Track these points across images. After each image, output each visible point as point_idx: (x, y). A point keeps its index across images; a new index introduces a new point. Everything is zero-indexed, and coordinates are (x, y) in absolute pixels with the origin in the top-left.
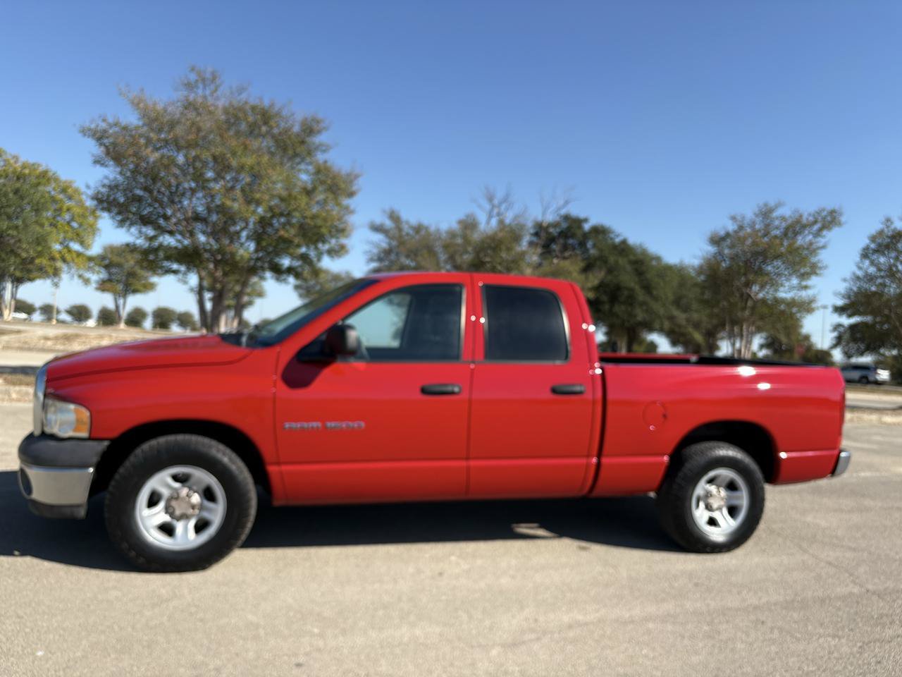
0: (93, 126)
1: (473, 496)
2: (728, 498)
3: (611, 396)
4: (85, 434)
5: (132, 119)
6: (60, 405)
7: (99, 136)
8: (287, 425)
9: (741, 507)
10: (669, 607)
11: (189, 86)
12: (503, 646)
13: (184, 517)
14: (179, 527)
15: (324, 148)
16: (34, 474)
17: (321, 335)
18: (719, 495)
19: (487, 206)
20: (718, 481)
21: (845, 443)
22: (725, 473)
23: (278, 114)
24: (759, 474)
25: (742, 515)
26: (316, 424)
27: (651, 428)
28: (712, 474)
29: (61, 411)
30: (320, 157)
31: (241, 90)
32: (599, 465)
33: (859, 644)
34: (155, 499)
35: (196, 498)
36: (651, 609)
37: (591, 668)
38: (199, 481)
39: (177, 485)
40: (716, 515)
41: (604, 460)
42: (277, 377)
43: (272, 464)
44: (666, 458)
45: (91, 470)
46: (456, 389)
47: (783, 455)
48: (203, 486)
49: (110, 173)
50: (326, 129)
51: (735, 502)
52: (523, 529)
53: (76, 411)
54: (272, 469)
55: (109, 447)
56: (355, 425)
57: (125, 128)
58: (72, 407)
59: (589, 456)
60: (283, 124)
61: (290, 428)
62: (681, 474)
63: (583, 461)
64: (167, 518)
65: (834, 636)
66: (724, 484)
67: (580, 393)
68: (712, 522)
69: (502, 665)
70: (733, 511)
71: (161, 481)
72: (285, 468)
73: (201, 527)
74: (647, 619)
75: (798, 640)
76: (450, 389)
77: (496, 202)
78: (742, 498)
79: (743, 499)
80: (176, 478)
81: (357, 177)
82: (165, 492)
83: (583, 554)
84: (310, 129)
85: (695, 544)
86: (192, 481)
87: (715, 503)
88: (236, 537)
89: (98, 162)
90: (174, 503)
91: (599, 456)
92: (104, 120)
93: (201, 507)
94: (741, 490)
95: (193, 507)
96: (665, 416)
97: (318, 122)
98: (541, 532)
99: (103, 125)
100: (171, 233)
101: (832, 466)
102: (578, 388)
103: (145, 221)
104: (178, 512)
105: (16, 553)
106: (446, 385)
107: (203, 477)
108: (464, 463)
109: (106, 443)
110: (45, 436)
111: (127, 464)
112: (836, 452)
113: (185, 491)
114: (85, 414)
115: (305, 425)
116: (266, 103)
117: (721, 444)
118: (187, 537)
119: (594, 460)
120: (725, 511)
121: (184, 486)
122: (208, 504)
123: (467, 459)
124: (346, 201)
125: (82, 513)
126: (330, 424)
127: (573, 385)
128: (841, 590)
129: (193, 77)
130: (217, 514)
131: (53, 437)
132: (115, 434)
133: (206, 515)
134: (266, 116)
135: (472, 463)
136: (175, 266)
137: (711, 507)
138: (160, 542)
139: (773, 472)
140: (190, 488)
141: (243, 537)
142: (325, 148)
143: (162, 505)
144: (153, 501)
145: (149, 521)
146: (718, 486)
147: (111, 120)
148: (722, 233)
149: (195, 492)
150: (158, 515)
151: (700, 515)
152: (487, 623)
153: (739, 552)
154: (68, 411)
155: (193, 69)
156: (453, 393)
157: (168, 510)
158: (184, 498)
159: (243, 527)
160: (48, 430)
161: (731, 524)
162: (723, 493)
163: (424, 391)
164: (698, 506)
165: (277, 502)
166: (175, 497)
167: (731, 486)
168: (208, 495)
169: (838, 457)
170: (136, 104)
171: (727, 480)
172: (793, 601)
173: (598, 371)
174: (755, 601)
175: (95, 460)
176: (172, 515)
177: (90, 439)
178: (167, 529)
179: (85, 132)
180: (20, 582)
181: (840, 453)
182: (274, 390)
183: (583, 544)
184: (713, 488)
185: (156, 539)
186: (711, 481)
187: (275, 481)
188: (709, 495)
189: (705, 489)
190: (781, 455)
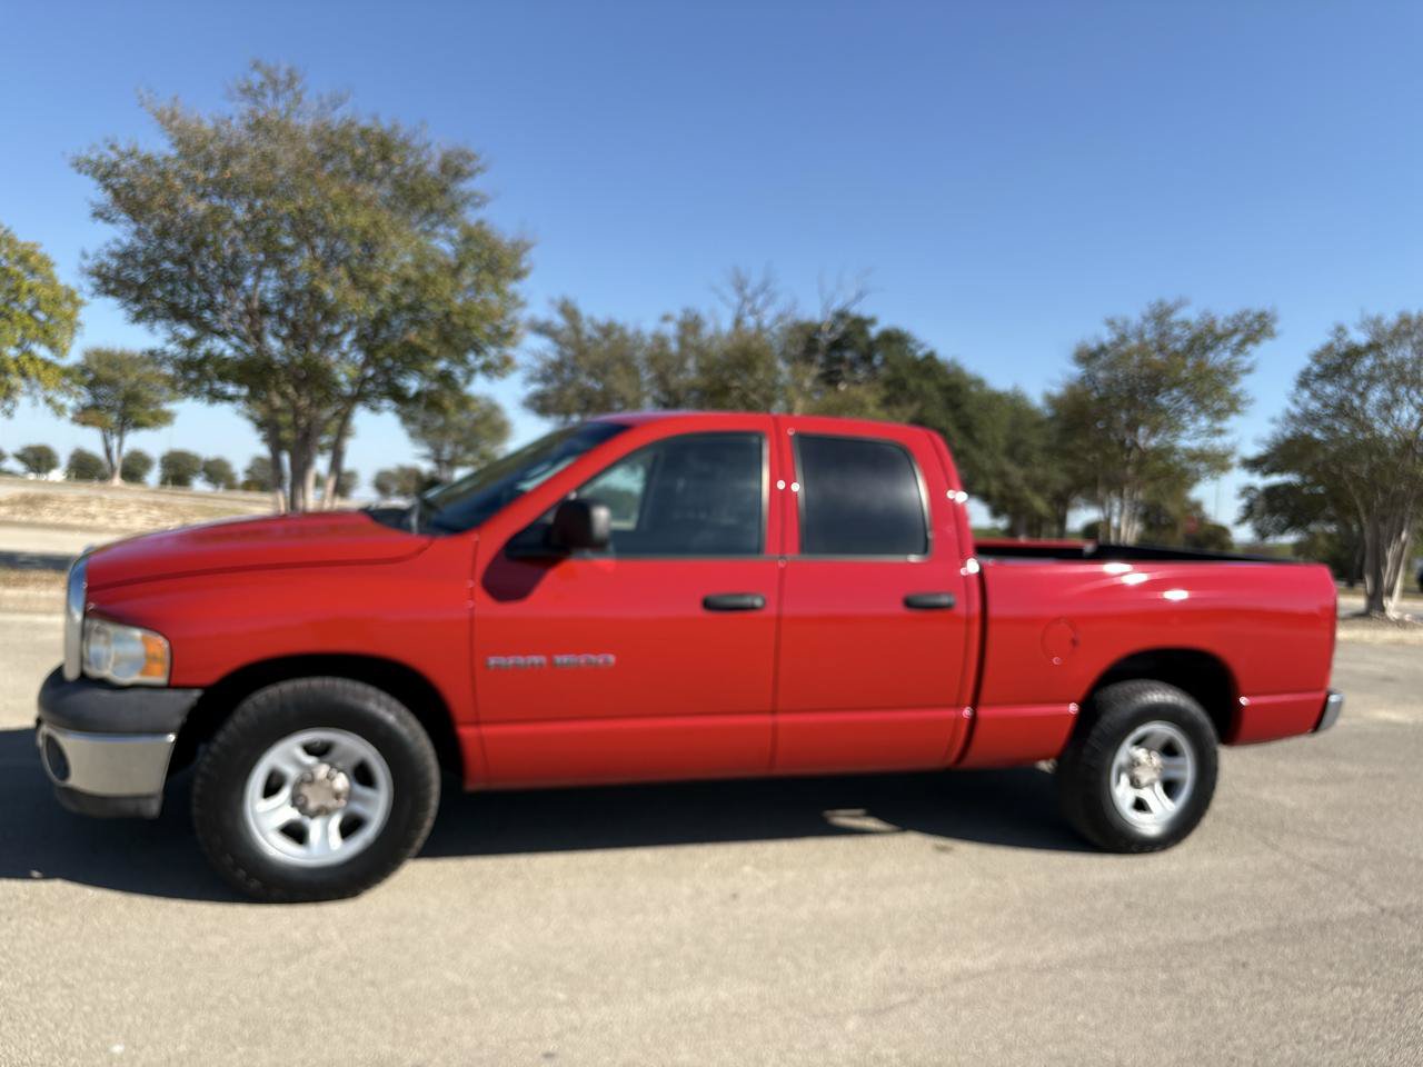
0: (94, 157)
1: (779, 771)
2: (1164, 768)
3: (995, 610)
4: (161, 679)
5: (160, 146)
6: (113, 629)
7: (105, 174)
8: (492, 661)
9: (1184, 782)
10: (1095, 943)
11: (249, 92)
12: (862, 1013)
13: (323, 812)
14: (315, 828)
15: (477, 200)
16: (71, 744)
17: (545, 513)
18: (1150, 763)
19: (735, 300)
20: (1149, 742)
21: (1335, 681)
22: (1161, 730)
23: (405, 144)
24: (1210, 731)
25: (1184, 794)
26: (537, 660)
27: (1055, 661)
28: (1141, 731)
29: (118, 640)
30: (471, 216)
31: (336, 101)
32: (973, 720)
33: (1394, 996)
34: (274, 782)
35: (341, 782)
36: (1072, 946)
37: (1007, 1048)
38: (347, 754)
39: (310, 760)
40: (1145, 794)
41: (983, 712)
42: (473, 584)
43: (467, 724)
44: (1073, 708)
45: (172, 738)
46: (758, 602)
47: (1243, 701)
48: (353, 761)
49: (120, 233)
50: (481, 169)
51: (1173, 774)
52: (843, 818)
53: (144, 641)
54: (467, 733)
55: (200, 700)
56: (599, 659)
57: (147, 161)
58: (137, 633)
59: (959, 706)
60: (411, 161)
61: (497, 666)
62: (1095, 733)
63: (952, 713)
64: (294, 815)
65: (1355, 984)
66: (1158, 745)
67: (947, 607)
68: (1140, 805)
69: (869, 1048)
70: (1170, 788)
71: (286, 755)
72: (486, 730)
73: (350, 827)
74: (1070, 964)
75: (1304, 992)
76: (747, 601)
77: (748, 292)
78: (1183, 768)
79: (1187, 770)
80: (309, 749)
81: (527, 247)
82: (292, 772)
83: (945, 858)
84: (454, 168)
85: (1114, 839)
86: (335, 753)
87: (1145, 776)
88: (408, 844)
89: (100, 214)
90: (306, 790)
91: (975, 704)
92: (112, 147)
93: (350, 796)
94: (1184, 756)
95: (337, 796)
96: (1074, 642)
97: (469, 158)
98: (871, 823)
99: (113, 156)
100: (223, 334)
101: (1315, 717)
102: (944, 600)
103: (178, 314)
104: (312, 805)
105: (36, 874)
106: (742, 595)
107: (354, 746)
108: (767, 720)
109: (197, 694)
110: (85, 680)
111: (230, 727)
112: (1321, 695)
113: (323, 770)
114: (160, 645)
115: (521, 660)
116: (385, 124)
117: (1155, 684)
118: (327, 845)
119: (967, 712)
120: (1159, 788)
121: (321, 762)
122: (360, 790)
123: (773, 712)
124: (513, 287)
125: (154, 808)
126: (560, 659)
127: (938, 595)
128: (1344, 910)
129: (256, 78)
130: (376, 806)
131: (103, 683)
132: (211, 677)
133: (358, 808)
134: (385, 147)
135: (782, 719)
136: (231, 389)
137: (1138, 781)
138: (289, 855)
139: (1231, 727)
140: (332, 765)
141: (419, 843)
142: (479, 201)
143: (285, 793)
144: (271, 789)
145: (265, 818)
146: (1149, 750)
147: (123, 147)
148: (1094, 346)
149: (340, 771)
150: (280, 810)
151: (1123, 794)
152: (827, 976)
153: (1180, 852)
154: (132, 639)
155: (256, 66)
156: (753, 608)
157: (297, 801)
158: (321, 781)
159: (418, 826)
160: (93, 672)
161: (1168, 808)
162: (1156, 760)
163: (708, 605)
164: (1118, 780)
165: (472, 785)
166: (307, 779)
167: (1169, 750)
168: (363, 775)
169: (1326, 702)
170: (167, 120)
171: (1163, 740)
172: (1279, 928)
173: (974, 569)
174: (1222, 931)
175: (178, 721)
176: (302, 809)
177: (170, 686)
178: (295, 833)
179: (79, 165)
180: (52, 924)
181: (1328, 696)
182: (471, 604)
183: (942, 842)
184: (1141, 754)
185: (280, 850)
186: (1139, 743)
187: (472, 751)
188: (1135, 763)
189: (1130, 755)
190: (1245, 701)
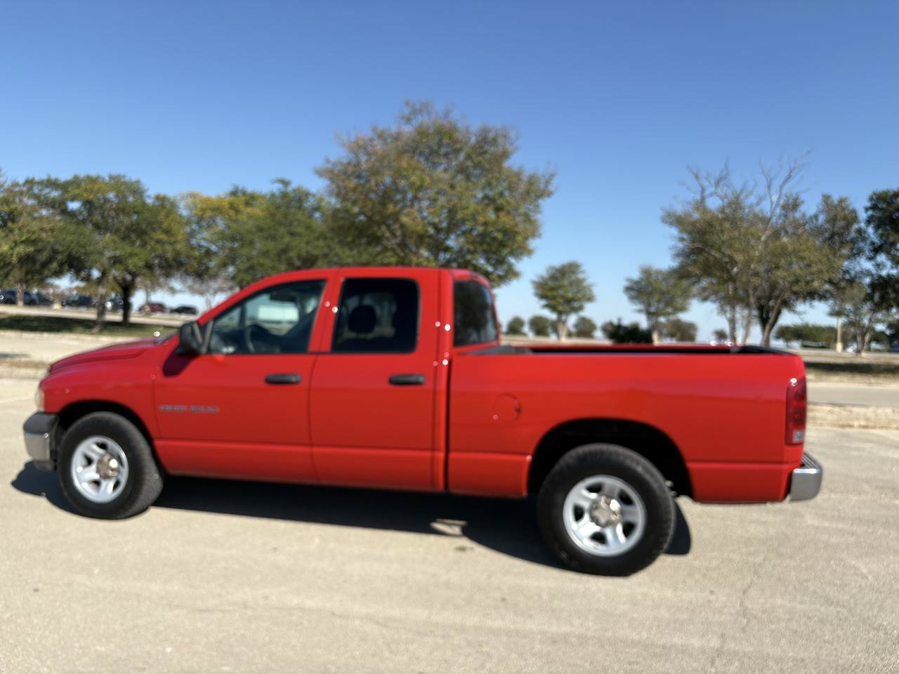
0: (322, 168)
2: (622, 512)
4: (42, 409)
8: (162, 408)
9: (637, 524)
13: (107, 477)
14: (104, 483)
20: (605, 490)
22: (610, 482)
25: (637, 535)
26: (182, 408)
28: (593, 481)
32: (445, 460)
35: (113, 463)
38: (114, 450)
39: (101, 451)
41: (452, 455)
43: (161, 438)
44: (529, 458)
45: (47, 435)
46: (295, 379)
48: (116, 454)
51: (630, 518)
54: (158, 444)
55: (55, 419)
56: (210, 409)
59: (433, 450)
61: (164, 410)
62: (548, 477)
63: (427, 454)
64: (97, 476)
66: (615, 495)
68: (598, 538)
70: (631, 529)
71: (90, 447)
72: (163, 443)
73: (116, 485)
78: (635, 514)
79: (639, 516)
80: (99, 445)
82: (95, 457)
86: (109, 449)
87: (605, 517)
90: (100, 466)
91: (447, 450)
93: (117, 471)
94: (635, 505)
95: (112, 470)
96: (519, 411)
104: (103, 473)
107: (114, 446)
108: (307, 450)
109: (54, 416)
113: (106, 457)
114: (43, 394)
115: (175, 408)
118: (107, 492)
119: (441, 455)
120: (619, 528)
121: (105, 452)
122: (120, 468)
123: (311, 445)
125: (49, 467)
126: (193, 408)
127: (411, 375)
130: (124, 476)
132: (58, 409)
133: (119, 476)
135: (316, 450)
137: (599, 520)
138: (88, 493)
140: (110, 455)
143: (93, 466)
144: (88, 461)
145: (83, 477)
146: (608, 497)
149: (114, 457)
150: (92, 473)
151: (580, 529)
155: (407, 104)
157: (98, 470)
158: (106, 462)
161: (623, 543)
162: (614, 506)
163: (268, 381)
165: (169, 472)
166: (101, 461)
167: (627, 499)
168: (120, 460)
169: (791, 473)
171: (618, 491)
175: (47, 428)
176: (100, 474)
177: (45, 413)
178: (96, 484)
181: (795, 468)
182: (154, 378)
186: (596, 490)
187: (160, 452)
188: (595, 506)
189: (586, 499)
190: (690, 465)
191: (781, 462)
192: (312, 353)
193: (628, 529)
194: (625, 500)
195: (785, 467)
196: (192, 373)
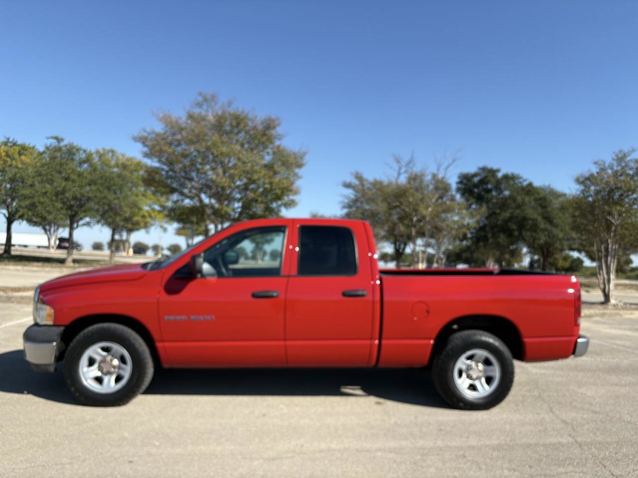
0: (139, 135)
1: (291, 365)
2: (485, 371)
3: (386, 298)
4: (51, 323)
5: (159, 128)
6: (41, 306)
7: (143, 141)
8: (166, 318)
9: (495, 378)
11: (199, 105)
13: (109, 373)
14: (106, 379)
16: (28, 348)
18: (478, 368)
19: (396, 167)
20: (476, 358)
22: (481, 353)
23: (246, 117)
24: (508, 353)
25: (495, 383)
26: (184, 317)
27: (415, 318)
28: (469, 353)
29: (41, 310)
30: (277, 143)
31: (230, 104)
32: (380, 345)
35: (116, 362)
38: (117, 352)
39: (104, 354)
40: (477, 383)
41: (384, 342)
42: (161, 289)
43: (162, 341)
44: (432, 342)
45: (55, 344)
46: (275, 294)
48: (119, 355)
50: (279, 125)
51: (490, 374)
52: (348, 389)
53: (47, 309)
54: (159, 345)
55: (64, 331)
56: (208, 318)
57: (158, 135)
58: (45, 307)
59: (372, 339)
60: (251, 124)
61: (168, 319)
62: (444, 353)
63: (369, 342)
64: (99, 374)
66: (481, 361)
67: (363, 296)
68: (472, 388)
71: (95, 351)
72: (167, 344)
73: (118, 379)
76: (270, 294)
77: (403, 163)
78: (494, 371)
79: (496, 372)
80: (103, 349)
81: (305, 154)
82: (98, 358)
83: (379, 408)
84: (269, 125)
85: (455, 402)
86: (113, 351)
87: (475, 374)
90: (102, 365)
91: (380, 339)
92: (145, 131)
93: (119, 368)
94: (494, 365)
95: (114, 367)
96: (428, 312)
97: (273, 121)
99: (145, 134)
102: (361, 293)
104: (105, 370)
105: (26, 392)
106: (268, 292)
107: (119, 349)
108: (282, 343)
109: (62, 328)
111: (75, 340)
113: (109, 358)
114: (52, 311)
115: (178, 318)
118: (110, 385)
119: (377, 342)
120: (483, 380)
121: (108, 354)
122: (123, 365)
123: (285, 340)
124: (297, 170)
125: (52, 369)
126: (192, 317)
127: (357, 290)
129: (200, 99)
130: (127, 372)
131: (39, 325)
132: (68, 322)
133: (121, 372)
134: (239, 121)
135: (288, 343)
137: (471, 377)
138: (94, 387)
140: (113, 356)
141: (143, 389)
142: (280, 137)
143: (96, 366)
144: (91, 362)
145: (88, 375)
146: (477, 362)
147: (149, 130)
149: (115, 358)
150: (95, 371)
151: (462, 383)
153: (495, 411)
154: (44, 309)
155: (200, 94)
156: (272, 297)
157: (100, 369)
158: (108, 362)
160: (37, 321)
161: (487, 389)
162: (481, 366)
163: (254, 296)
164: (460, 376)
165: (164, 366)
166: (104, 361)
168: (123, 360)
169: (576, 342)
170: (164, 120)
171: (483, 358)
173: (378, 282)
175: (57, 338)
176: (102, 372)
177: (54, 325)
178: (99, 380)
179: (136, 139)
181: (577, 339)
182: (158, 296)
183: (381, 400)
184: (472, 363)
185: (91, 386)
186: (470, 358)
187: (161, 352)
188: (469, 368)
189: (465, 364)
190: (526, 340)
191: (572, 336)
192: (284, 276)
193: (489, 380)
194: (487, 362)
195: (573, 338)
196: (190, 291)
